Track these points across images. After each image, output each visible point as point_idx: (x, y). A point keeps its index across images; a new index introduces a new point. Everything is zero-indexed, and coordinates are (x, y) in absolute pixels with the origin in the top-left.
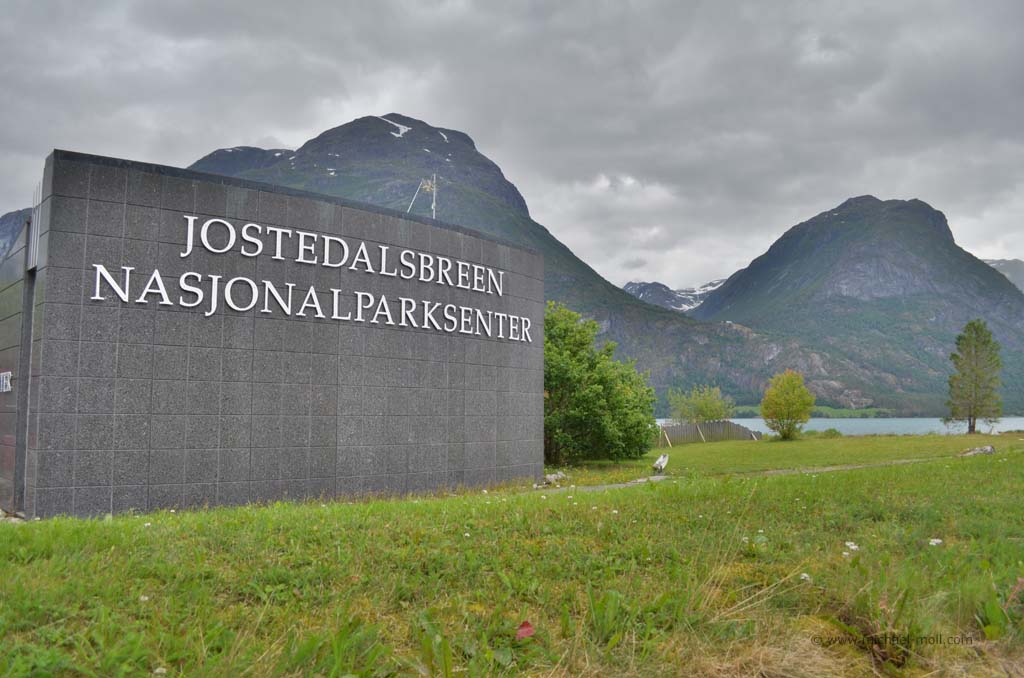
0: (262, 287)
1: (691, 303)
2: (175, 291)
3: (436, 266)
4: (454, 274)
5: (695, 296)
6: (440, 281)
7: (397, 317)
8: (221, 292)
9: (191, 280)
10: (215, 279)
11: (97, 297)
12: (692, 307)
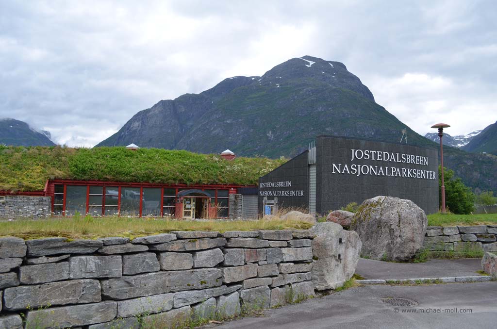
0: (370, 167)
1: (463, 143)
2: (350, 170)
3: (410, 158)
4: (415, 160)
5: (465, 139)
6: (412, 163)
7: (401, 174)
8: (360, 170)
9: (354, 167)
10: (359, 166)
11: (334, 172)
12: (463, 145)
